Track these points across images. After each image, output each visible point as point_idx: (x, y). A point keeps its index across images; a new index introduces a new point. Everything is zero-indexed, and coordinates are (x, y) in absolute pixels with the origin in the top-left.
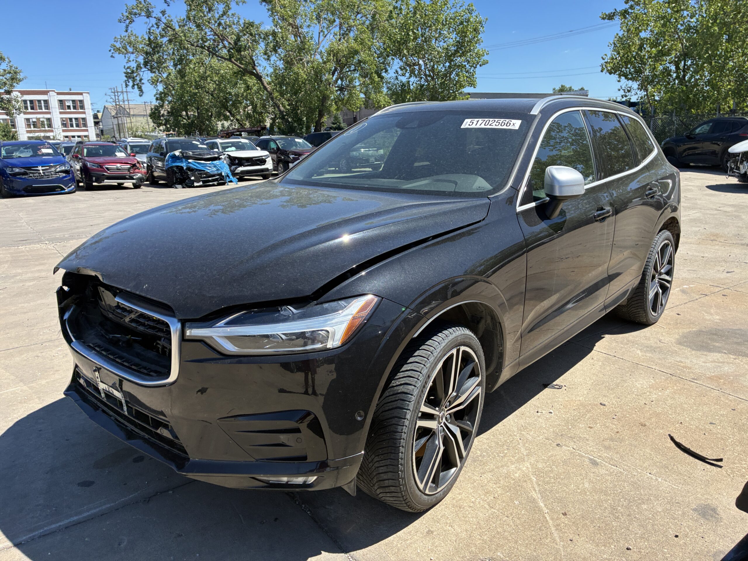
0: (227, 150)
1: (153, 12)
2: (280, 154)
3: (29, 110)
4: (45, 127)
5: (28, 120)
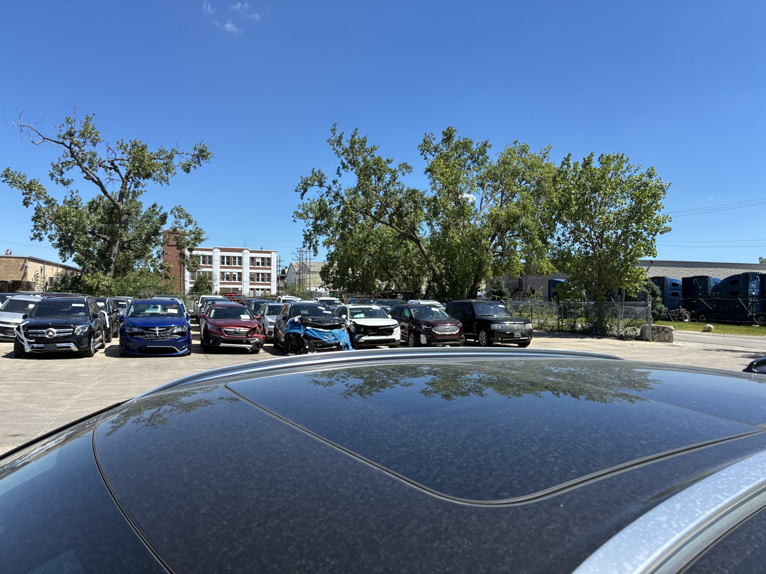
0: (355, 316)
1: (325, 182)
2: (412, 323)
3: (226, 265)
4: (235, 280)
5: (223, 273)
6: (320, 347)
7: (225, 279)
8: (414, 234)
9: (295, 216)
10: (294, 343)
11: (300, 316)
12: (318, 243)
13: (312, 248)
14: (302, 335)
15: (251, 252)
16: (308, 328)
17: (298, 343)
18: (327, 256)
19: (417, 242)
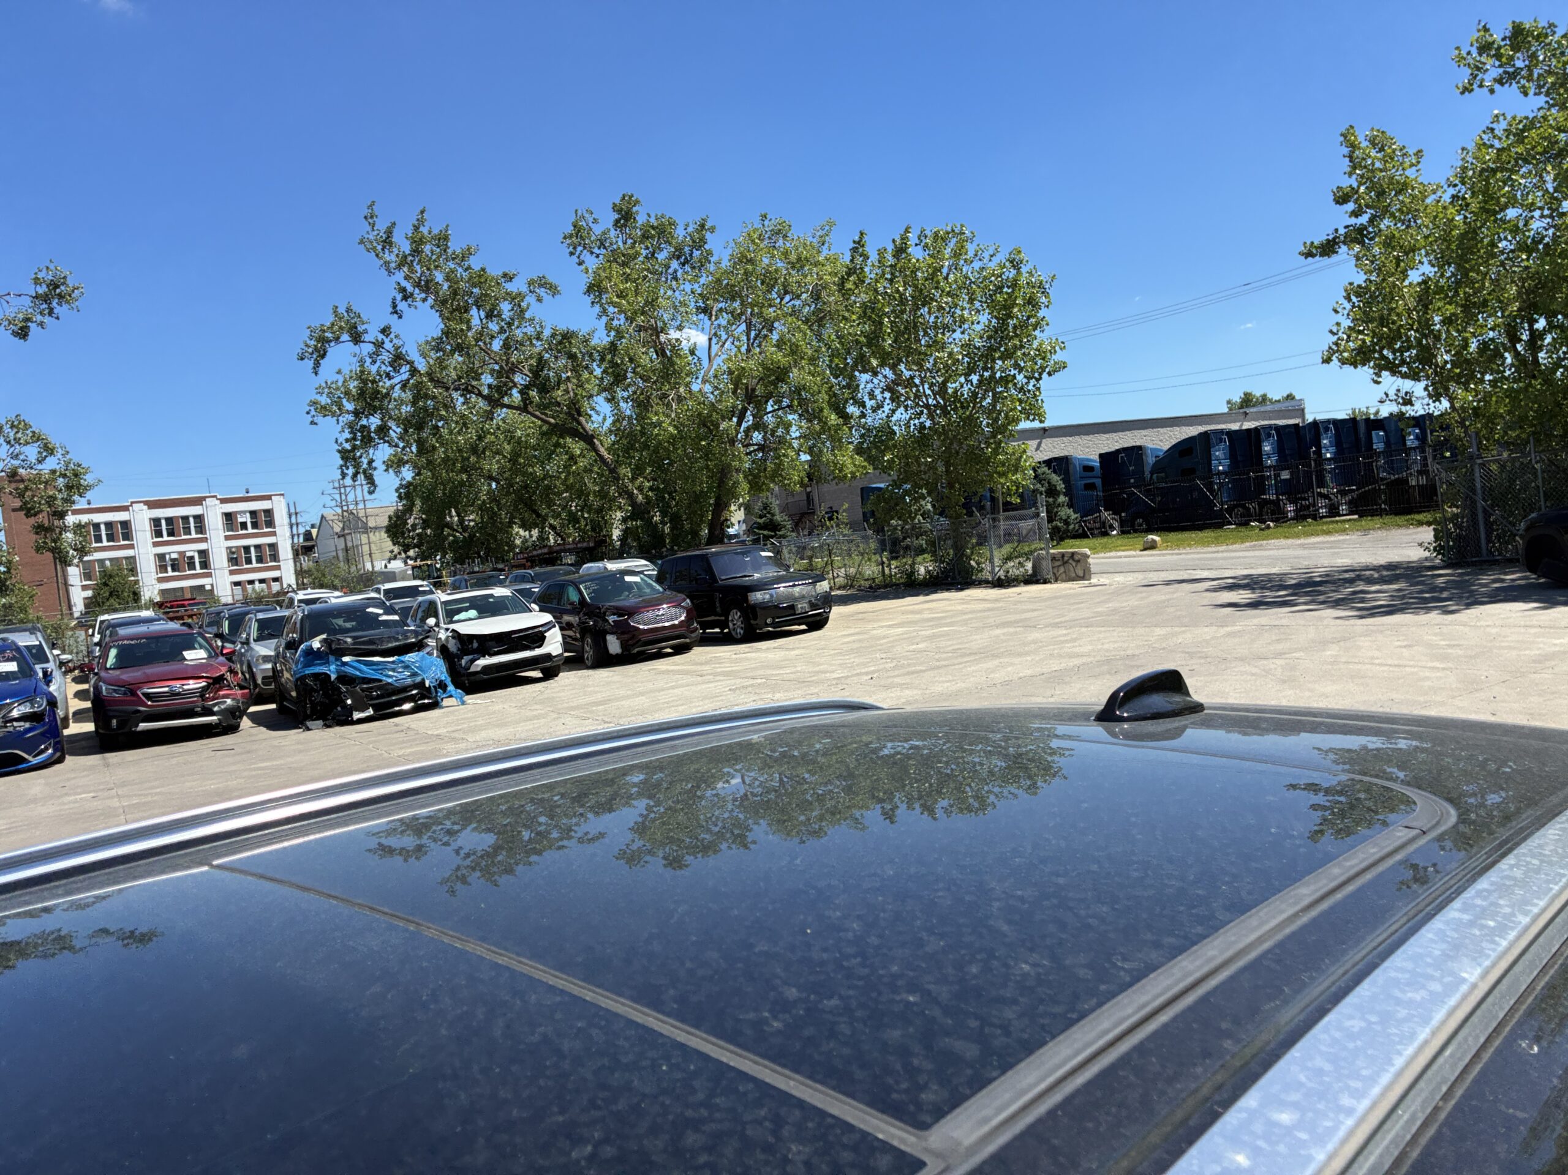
0: (456, 618)
1: (366, 331)
2: (585, 614)
3: (166, 538)
4: (194, 569)
5: (161, 557)
6: (378, 697)
7: (169, 569)
8: (579, 423)
9: (313, 413)
10: (318, 697)
11: (324, 636)
12: (374, 464)
13: (361, 477)
14: (333, 677)
15: (224, 501)
16: (346, 659)
17: (325, 695)
18: (397, 490)
19: (588, 439)
